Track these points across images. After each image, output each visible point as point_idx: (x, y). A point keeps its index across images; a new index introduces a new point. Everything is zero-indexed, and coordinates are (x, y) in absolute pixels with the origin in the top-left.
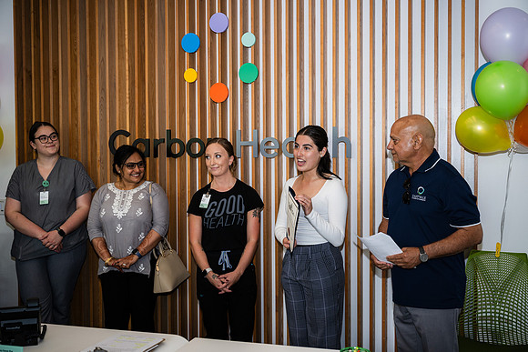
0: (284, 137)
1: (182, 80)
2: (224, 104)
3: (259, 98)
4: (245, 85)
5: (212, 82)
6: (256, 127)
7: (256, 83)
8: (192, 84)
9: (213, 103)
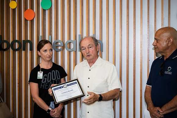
0: (66, 40)
1: (8, 7)
2: (32, 21)
3: (52, 18)
4: (44, 11)
5: (26, 8)
6: (50, 34)
7: (50, 10)
8: (14, 10)
9: (26, 20)
